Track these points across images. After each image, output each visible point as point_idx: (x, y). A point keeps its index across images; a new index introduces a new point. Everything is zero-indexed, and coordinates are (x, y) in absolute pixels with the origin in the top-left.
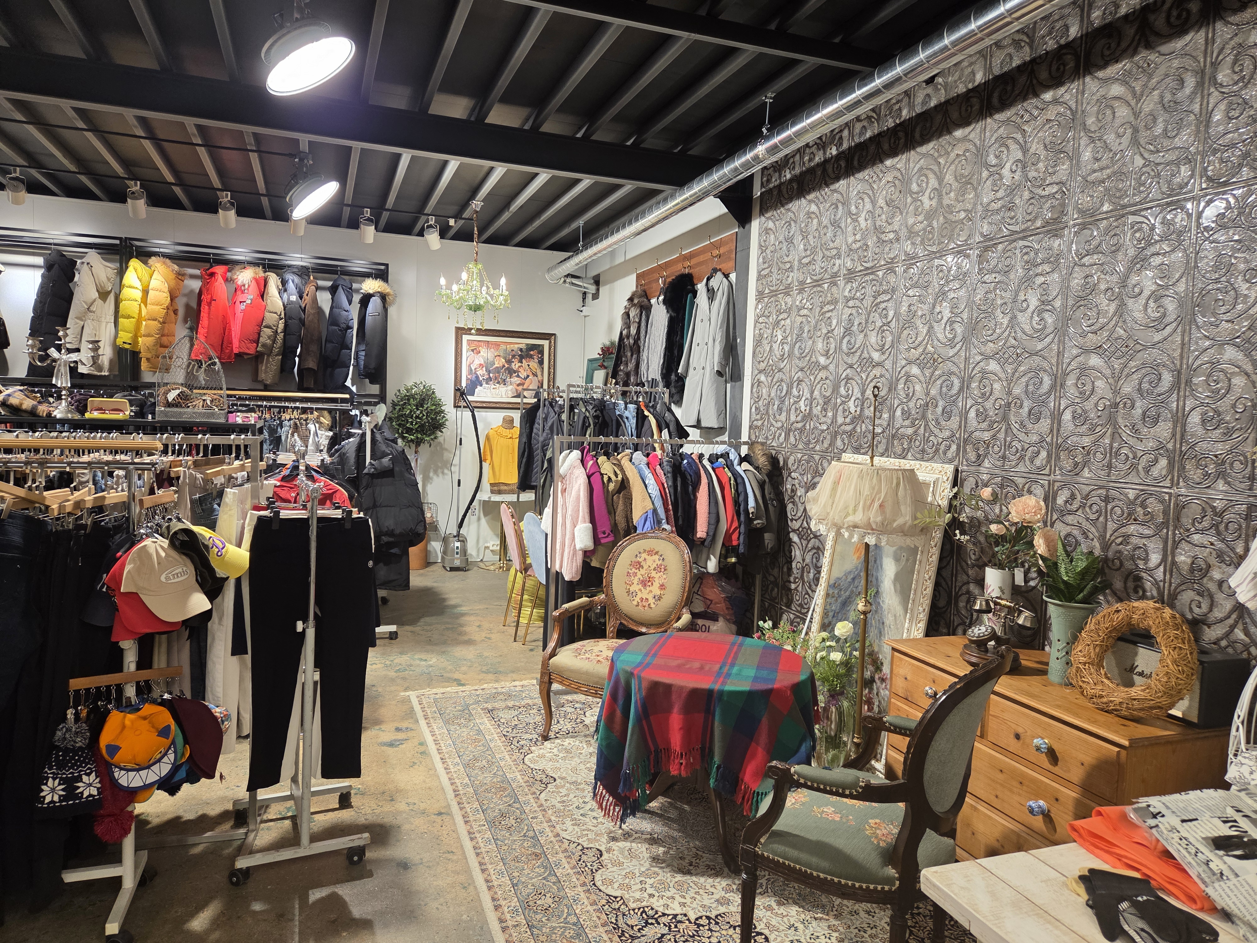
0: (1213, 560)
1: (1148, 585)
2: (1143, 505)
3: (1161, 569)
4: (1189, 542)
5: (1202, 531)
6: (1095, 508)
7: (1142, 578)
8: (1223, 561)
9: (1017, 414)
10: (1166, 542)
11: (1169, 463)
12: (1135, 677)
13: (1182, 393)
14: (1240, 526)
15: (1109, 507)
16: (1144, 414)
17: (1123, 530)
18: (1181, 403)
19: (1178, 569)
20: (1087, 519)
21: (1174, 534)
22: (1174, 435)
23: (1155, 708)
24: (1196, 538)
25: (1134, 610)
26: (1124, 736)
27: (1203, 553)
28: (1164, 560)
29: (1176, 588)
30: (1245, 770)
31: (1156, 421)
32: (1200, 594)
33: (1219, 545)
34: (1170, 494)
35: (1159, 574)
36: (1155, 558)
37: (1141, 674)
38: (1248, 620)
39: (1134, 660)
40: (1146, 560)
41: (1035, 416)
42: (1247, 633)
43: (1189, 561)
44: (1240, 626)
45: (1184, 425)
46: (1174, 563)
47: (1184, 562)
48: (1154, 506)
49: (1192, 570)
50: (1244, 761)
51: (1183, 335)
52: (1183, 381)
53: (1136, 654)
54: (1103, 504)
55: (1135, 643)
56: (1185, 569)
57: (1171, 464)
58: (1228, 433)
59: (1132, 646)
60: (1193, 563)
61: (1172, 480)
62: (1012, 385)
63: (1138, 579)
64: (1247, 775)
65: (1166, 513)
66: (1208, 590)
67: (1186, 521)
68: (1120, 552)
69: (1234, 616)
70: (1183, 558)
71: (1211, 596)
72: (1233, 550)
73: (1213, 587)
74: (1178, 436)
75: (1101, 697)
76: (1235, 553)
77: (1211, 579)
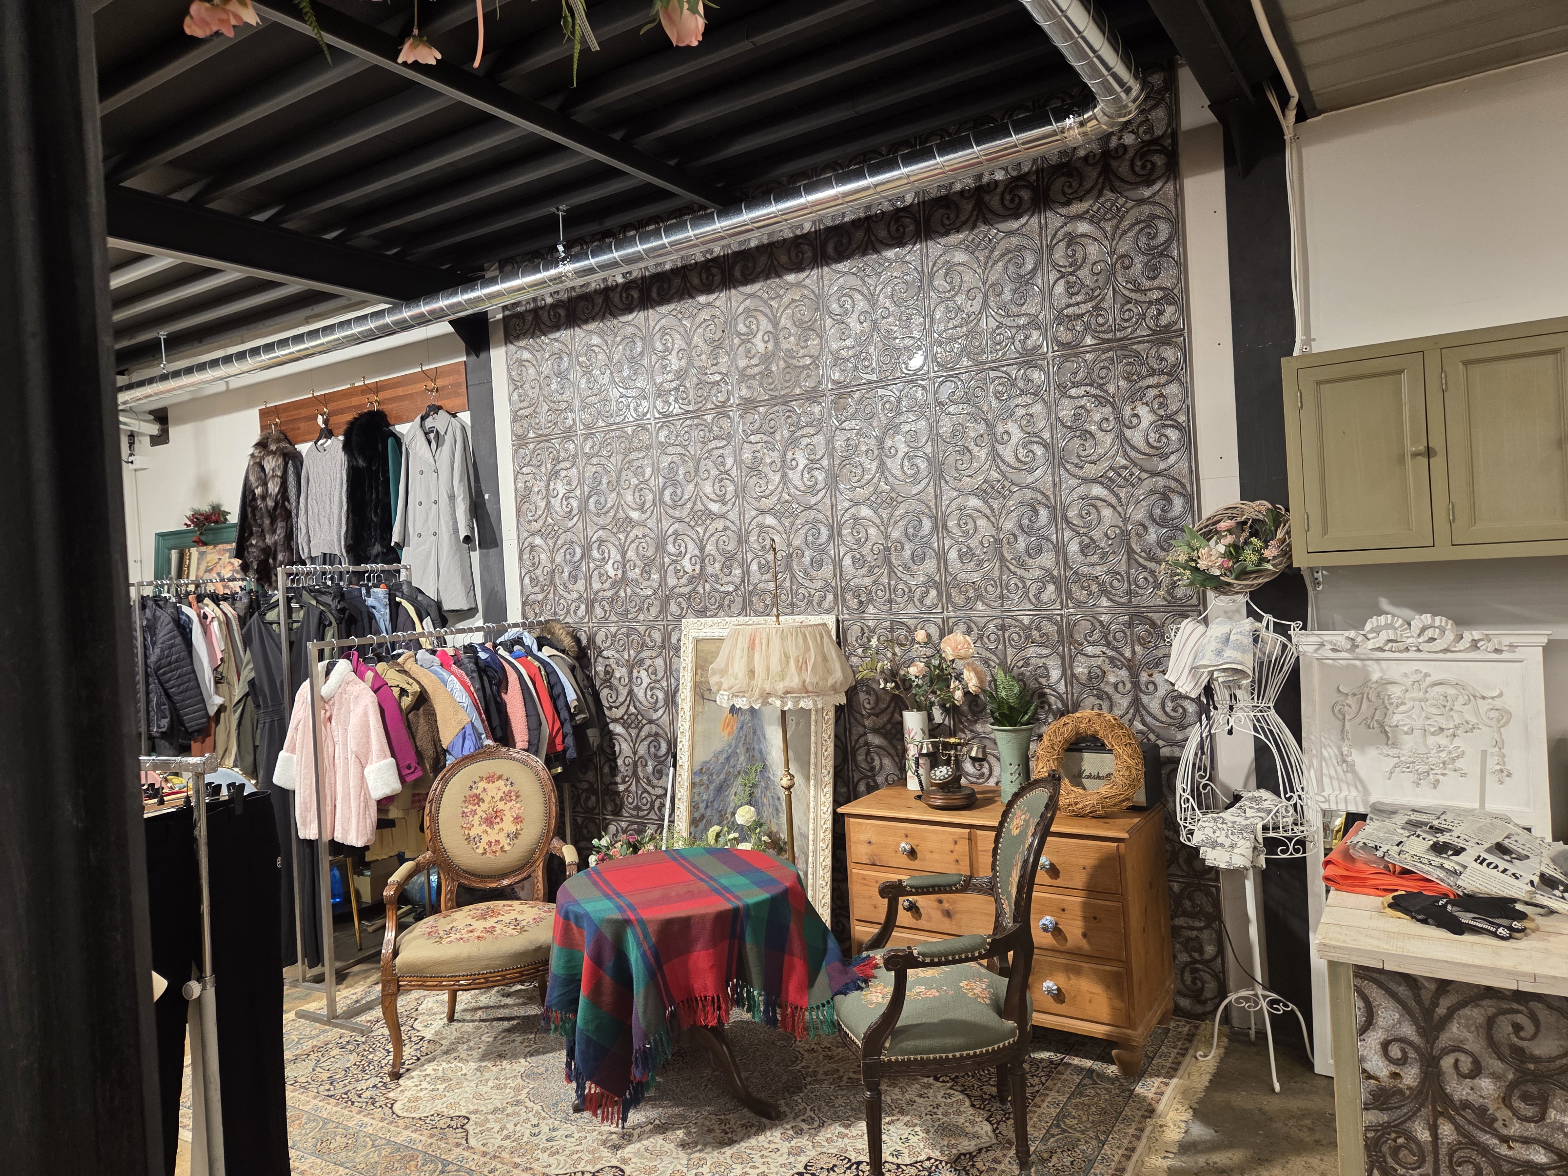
0: (1107, 667)
1: (1052, 699)
2: (1039, 629)
3: (1063, 682)
4: (1085, 655)
5: (1093, 644)
6: (993, 637)
7: (1046, 694)
8: (1116, 666)
9: (900, 556)
10: (1063, 658)
11: (1056, 588)
12: (1084, 780)
13: (1059, 526)
14: (1125, 633)
15: (1007, 634)
16: (1027, 547)
17: (1023, 653)
18: (1060, 535)
19: (1077, 679)
20: (987, 649)
21: (1070, 650)
22: (1058, 563)
23: (1124, 801)
24: (1090, 650)
25: (1080, 720)
26: (1122, 830)
27: (1094, 662)
28: (1064, 674)
29: (1078, 697)
30: (1209, 831)
31: (1040, 551)
32: (1100, 698)
33: (1110, 653)
34: (1061, 615)
35: (1061, 688)
36: (1055, 674)
37: (1089, 777)
38: (1144, 712)
39: (1081, 766)
40: (1048, 677)
41: (918, 558)
42: (1144, 723)
43: (1086, 671)
44: (1138, 718)
45: (1065, 555)
46: (1073, 675)
47: (1082, 673)
48: (1049, 628)
49: (1090, 678)
50: (1204, 824)
51: (1053, 476)
52: (1059, 515)
53: (1082, 759)
54: (1000, 633)
55: (1080, 750)
56: (1084, 679)
57: (1059, 589)
58: (1104, 555)
59: (1077, 754)
60: (1090, 672)
61: (1061, 602)
62: (890, 529)
63: (1043, 695)
64: (1211, 835)
65: (1060, 632)
66: (1106, 693)
67: (1079, 637)
68: (1022, 674)
69: (1131, 711)
70: (1080, 670)
71: (1110, 698)
72: (1122, 655)
73: (1109, 690)
74: (1061, 564)
75: (1076, 803)
76: (1125, 658)
77: (1107, 683)
